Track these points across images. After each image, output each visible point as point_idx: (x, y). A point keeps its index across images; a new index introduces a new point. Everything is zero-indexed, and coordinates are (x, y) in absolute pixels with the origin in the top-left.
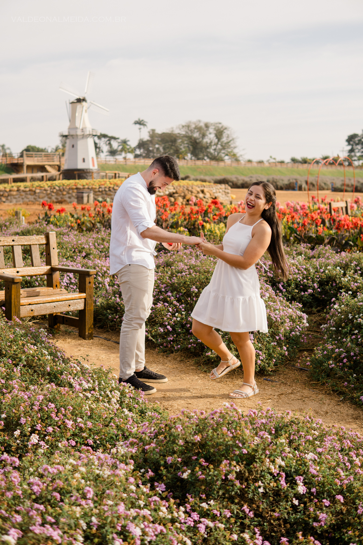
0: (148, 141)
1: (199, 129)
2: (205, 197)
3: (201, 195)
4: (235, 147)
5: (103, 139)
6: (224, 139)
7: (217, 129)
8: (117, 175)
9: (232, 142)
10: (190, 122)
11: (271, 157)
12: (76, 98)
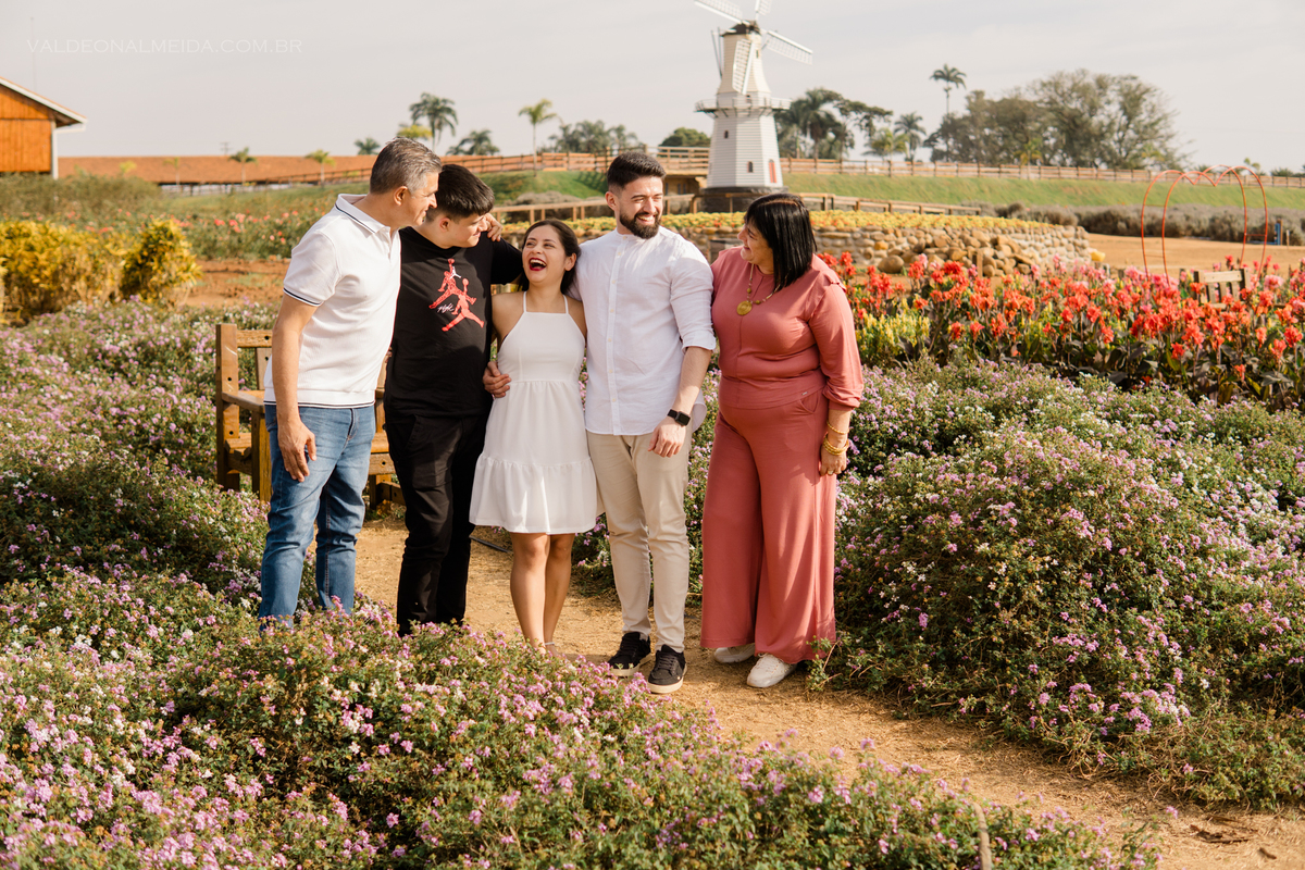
0: (965, 118)
1: (1082, 91)
2: (995, 257)
3: (989, 251)
4: (1169, 137)
5: (853, 115)
6: (1144, 117)
7: (1126, 91)
8: (828, 202)
9: (1161, 123)
10: (1061, 75)
11: (1247, 161)
12: (733, 25)
